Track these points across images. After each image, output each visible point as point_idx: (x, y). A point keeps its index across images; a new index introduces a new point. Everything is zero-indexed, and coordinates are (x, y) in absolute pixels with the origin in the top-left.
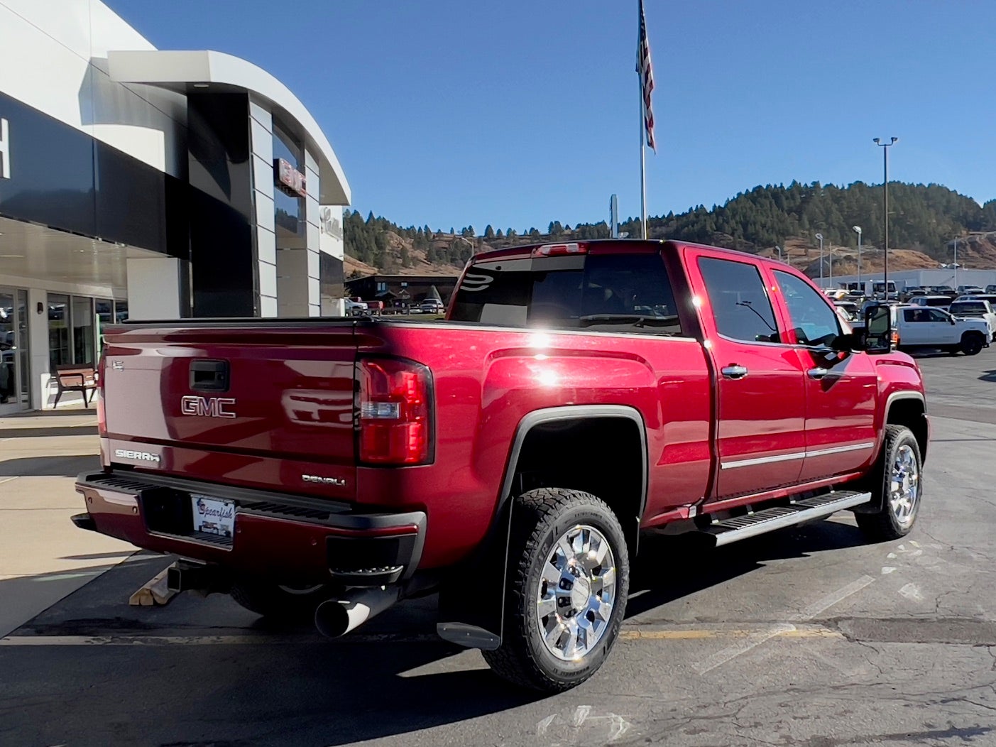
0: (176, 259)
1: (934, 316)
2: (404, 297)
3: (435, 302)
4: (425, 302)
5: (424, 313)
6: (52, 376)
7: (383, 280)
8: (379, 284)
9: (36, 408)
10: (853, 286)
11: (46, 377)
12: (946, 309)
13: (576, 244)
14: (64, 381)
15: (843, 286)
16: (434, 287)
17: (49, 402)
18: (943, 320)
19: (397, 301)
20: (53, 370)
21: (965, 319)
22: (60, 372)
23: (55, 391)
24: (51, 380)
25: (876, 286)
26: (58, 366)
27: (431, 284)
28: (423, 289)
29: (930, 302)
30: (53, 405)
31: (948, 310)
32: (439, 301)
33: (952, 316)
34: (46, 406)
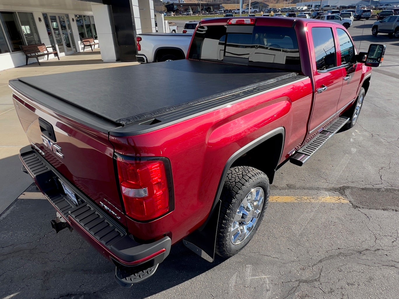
0: (106, 5)
1: (336, 18)
2: (182, 10)
3: (190, 12)
4: (187, 12)
5: (187, 15)
6: (81, 41)
7: (175, 4)
8: (175, 6)
9: (78, 52)
10: (309, 6)
11: (79, 42)
12: (339, 15)
13: (249, 19)
14: (85, 43)
15: (306, 5)
16: (190, 6)
17: (82, 50)
18: (338, 19)
19: (180, 11)
20: (81, 40)
21: (345, 18)
22: (83, 40)
23: (83, 46)
24: (81, 43)
25: (315, 6)
26: (82, 39)
27: (189, 6)
28: (187, 7)
29: (333, 12)
30: (83, 50)
31: (340, 15)
32: (191, 11)
33: (341, 18)
34: (81, 51)
